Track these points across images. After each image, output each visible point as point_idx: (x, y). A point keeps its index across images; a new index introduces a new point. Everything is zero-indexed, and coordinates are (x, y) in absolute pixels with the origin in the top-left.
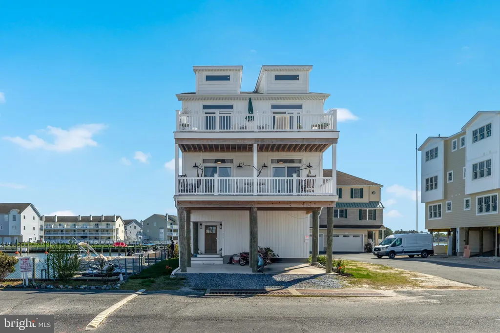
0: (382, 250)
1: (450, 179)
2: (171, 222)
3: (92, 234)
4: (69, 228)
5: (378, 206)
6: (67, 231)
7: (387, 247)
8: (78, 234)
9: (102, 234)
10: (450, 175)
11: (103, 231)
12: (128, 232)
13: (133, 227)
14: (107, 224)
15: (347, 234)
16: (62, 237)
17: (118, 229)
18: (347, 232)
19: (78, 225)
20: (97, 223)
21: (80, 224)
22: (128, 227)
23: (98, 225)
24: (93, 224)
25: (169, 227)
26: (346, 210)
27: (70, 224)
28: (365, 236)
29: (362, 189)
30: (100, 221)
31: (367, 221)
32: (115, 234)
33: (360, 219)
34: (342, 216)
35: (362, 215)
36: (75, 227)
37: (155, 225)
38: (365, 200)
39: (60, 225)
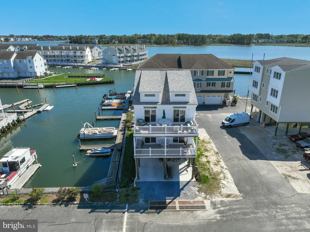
0: (225, 125)
1: (263, 86)
2: (120, 51)
3: (73, 58)
4: (58, 54)
5: (232, 80)
6: (58, 56)
7: (227, 123)
8: (64, 58)
9: (78, 58)
10: (263, 84)
11: (79, 57)
12: (93, 53)
13: (96, 50)
14: (81, 52)
15: (214, 95)
16: (55, 60)
17: (87, 55)
18: (214, 94)
19: (63, 52)
20: (75, 51)
21: (65, 51)
22: (93, 50)
23: (75, 52)
24: (72, 52)
25: (118, 55)
26: (215, 83)
27: (58, 51)
28: (223, 96)
29: (224, 71)
30: (76, 50)
31: (226, 88)
32: (86, 58)
33: (222, 87)
34: (212, 85)
35: (223, 85)
36: (62, 54)
37: (110, 53)
38: (225, 76)
39: (52, 52)
